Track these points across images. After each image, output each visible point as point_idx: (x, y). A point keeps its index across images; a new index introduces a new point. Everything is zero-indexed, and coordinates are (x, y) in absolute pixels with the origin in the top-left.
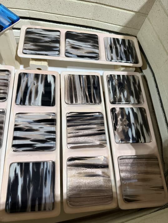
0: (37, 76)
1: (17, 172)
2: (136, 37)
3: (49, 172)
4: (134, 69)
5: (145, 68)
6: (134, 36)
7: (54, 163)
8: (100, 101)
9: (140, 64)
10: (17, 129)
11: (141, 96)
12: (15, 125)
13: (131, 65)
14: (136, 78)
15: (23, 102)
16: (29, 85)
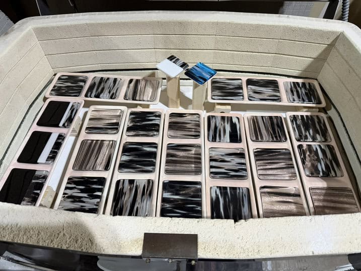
0: (223, 118)
1: (217, 193)
2: (316, 79)
3: (245, 195)
4: (318, 110)
5: (330, 109)
6: (314, 79)
7: (248, 189)
8: (286, 139)
9: (324, 104)
10: (211, 160)
11: (327, 134)
12: (210, 157)
13: (314, 105)
14: (320, 117)
15: (214, 139)
16: (217, 125)
